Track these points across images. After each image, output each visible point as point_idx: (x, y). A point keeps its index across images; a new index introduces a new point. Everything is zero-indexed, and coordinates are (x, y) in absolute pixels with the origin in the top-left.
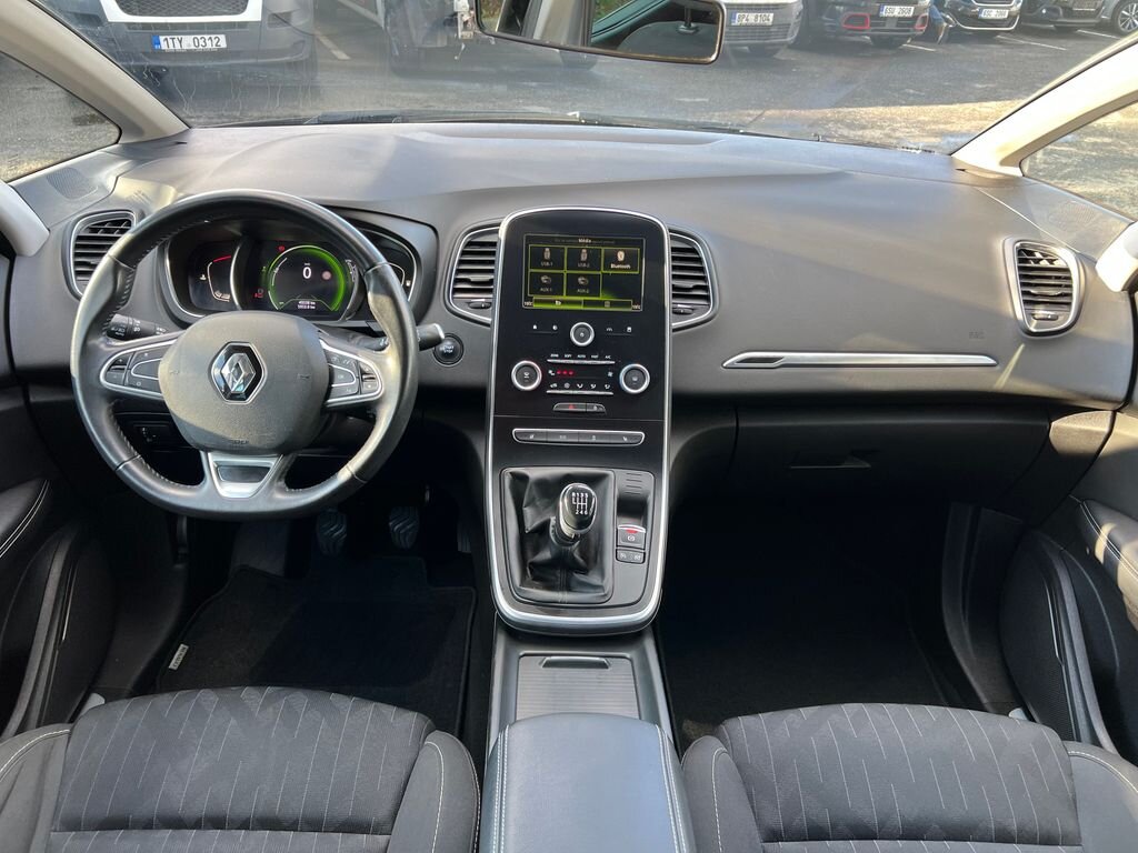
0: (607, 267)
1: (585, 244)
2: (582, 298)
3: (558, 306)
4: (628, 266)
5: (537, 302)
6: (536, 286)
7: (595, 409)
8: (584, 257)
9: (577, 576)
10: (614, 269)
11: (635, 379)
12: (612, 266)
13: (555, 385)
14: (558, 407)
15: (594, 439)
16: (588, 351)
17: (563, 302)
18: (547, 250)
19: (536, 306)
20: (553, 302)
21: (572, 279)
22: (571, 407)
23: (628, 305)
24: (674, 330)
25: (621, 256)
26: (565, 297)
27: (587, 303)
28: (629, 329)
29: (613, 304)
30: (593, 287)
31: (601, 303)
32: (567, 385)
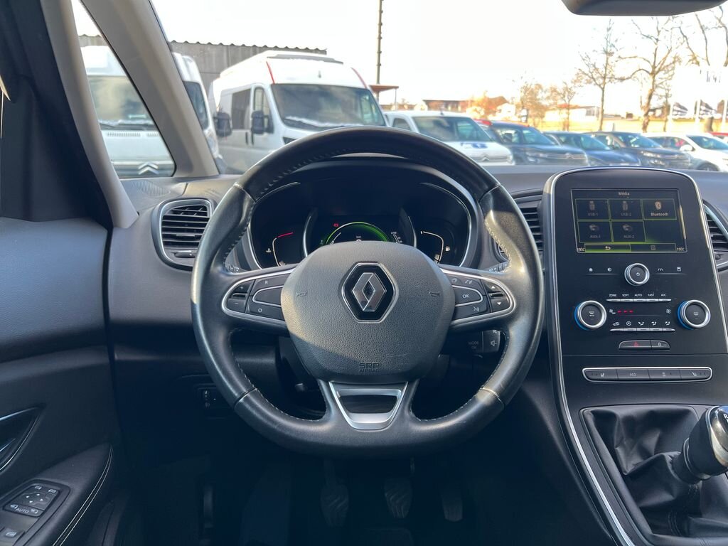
0: (648, 215)
1: (626, 196)
2: (629, 243)
3: (608, 250)
4: (666, 214)
5: (588, 247)
6: (586, 235)
7: (660, 345)
8: (625, 207)
9: (693, 519)
10: (654, 217)
11: (696, 314)
12: (652, 214)
13: (617, 324)
14: (623, 344)
15: (664, 376)
16: (644, 290)
17: (613, 247)
18: (592, 202)
19: (587, 252)
20: (603, 247)
21: (618, 227)
22: (636, 344)
23: (672, 248)
24: (719, 270)
25: (658, 205)
26: (613, 243)
27: (634, 247)
28: (679, 268)
29: (658, 247)
30: (637, 233)
31: (648, 247)
32: (629, 323)
